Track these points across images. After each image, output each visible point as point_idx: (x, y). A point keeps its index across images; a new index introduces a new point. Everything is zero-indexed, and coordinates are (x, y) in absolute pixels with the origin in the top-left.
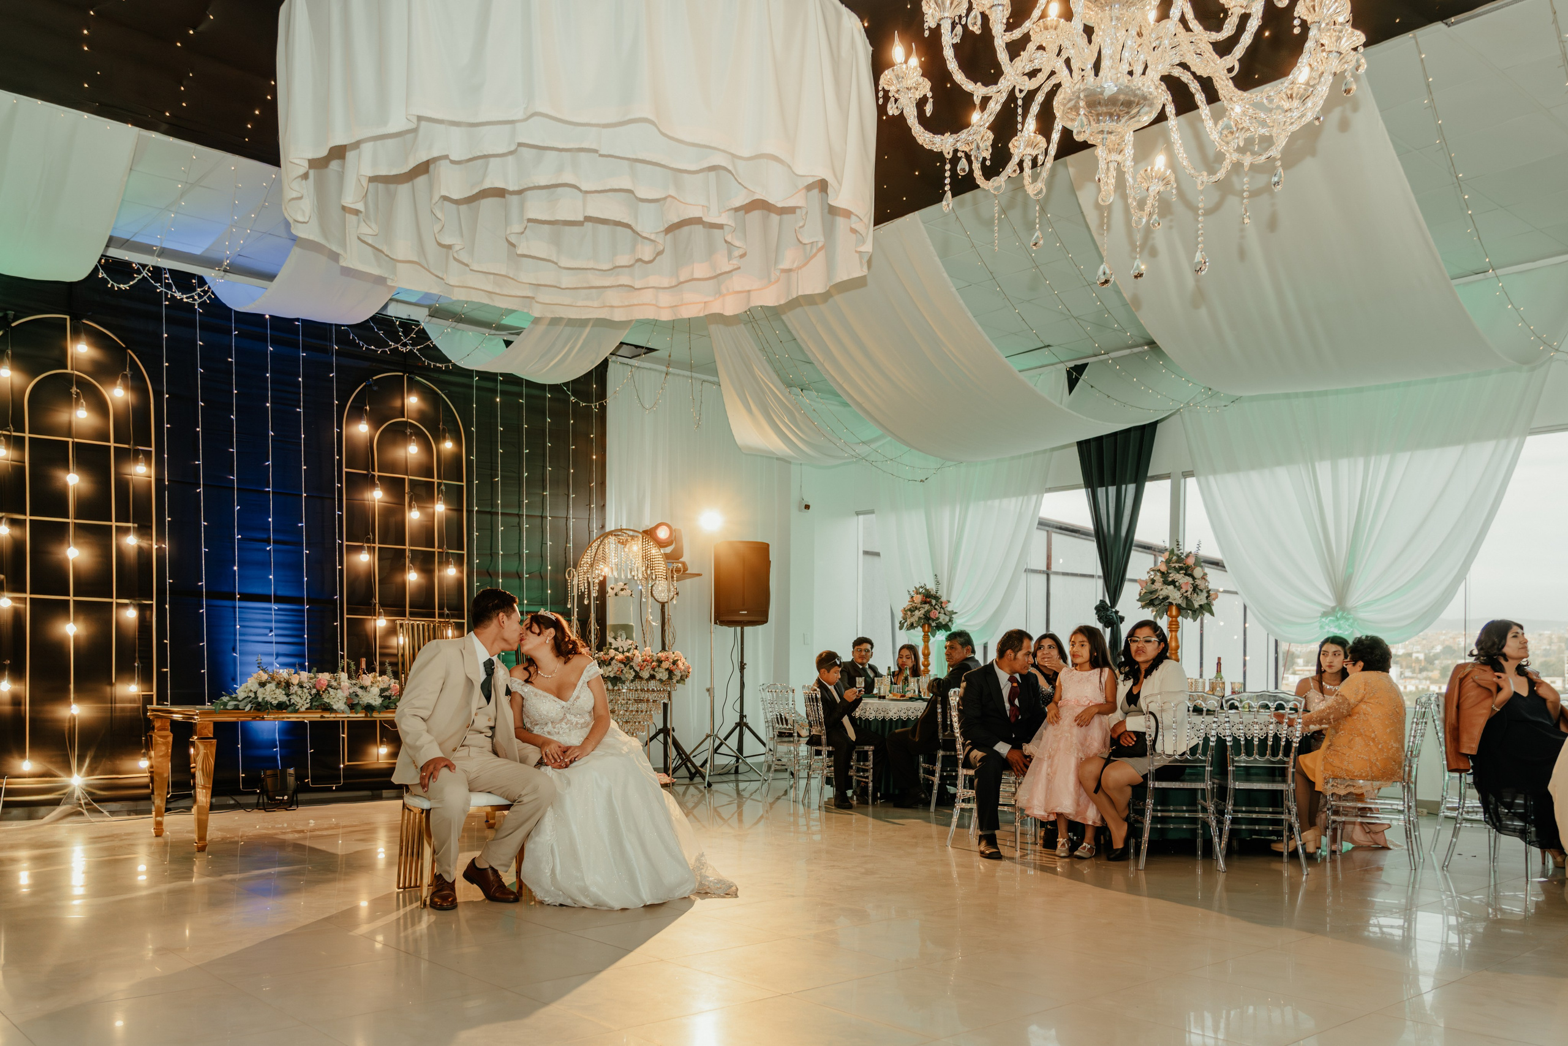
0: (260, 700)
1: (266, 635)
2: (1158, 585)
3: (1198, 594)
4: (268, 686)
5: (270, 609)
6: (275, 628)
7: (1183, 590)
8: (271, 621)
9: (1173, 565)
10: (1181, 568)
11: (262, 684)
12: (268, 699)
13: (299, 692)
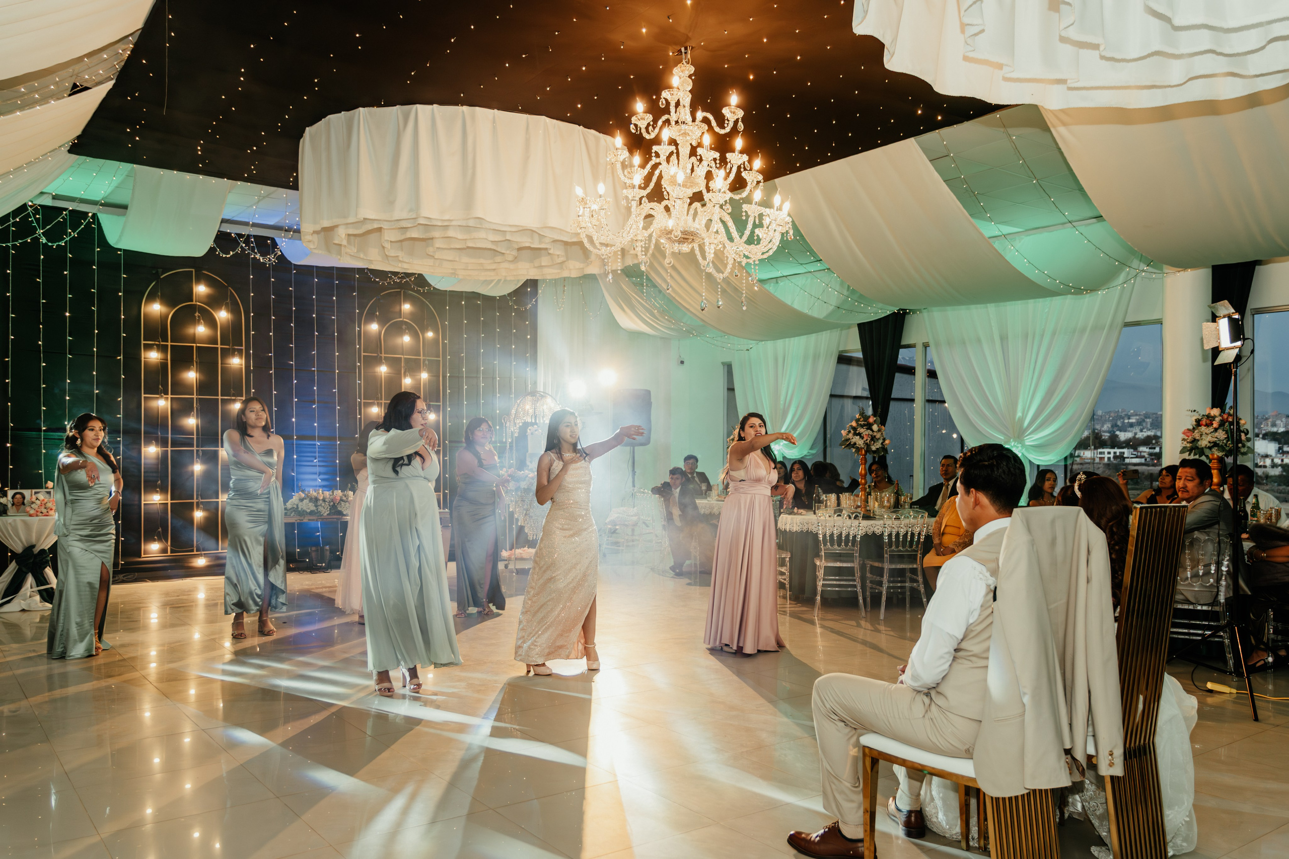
0: (300, 509)
1: (312, 461)
2: (851, 435)
3: (874, 442)
4: (305, 501)
5: (315, 445)
6: (319, 457)
7: (865, 439)
8: (315, 452)
9: (860, 423)
10: (864, 425)
11: (302, 500)
12: (305, 508)
13: (323, 505)
